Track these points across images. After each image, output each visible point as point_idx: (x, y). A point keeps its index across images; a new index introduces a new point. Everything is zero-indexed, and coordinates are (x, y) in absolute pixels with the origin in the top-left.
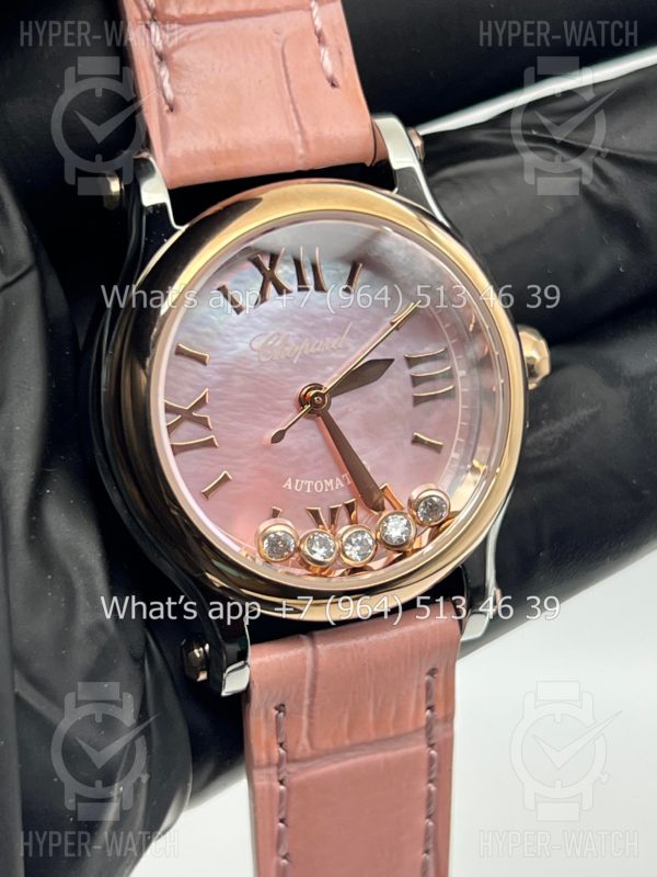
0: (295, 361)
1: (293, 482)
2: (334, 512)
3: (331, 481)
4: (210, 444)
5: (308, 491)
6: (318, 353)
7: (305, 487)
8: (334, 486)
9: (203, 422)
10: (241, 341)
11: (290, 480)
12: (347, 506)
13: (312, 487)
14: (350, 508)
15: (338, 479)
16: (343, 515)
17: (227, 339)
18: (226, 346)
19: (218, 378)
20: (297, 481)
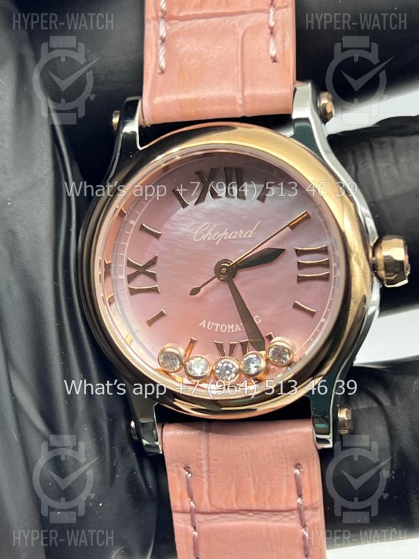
0: (217, 243)
1: (207, 324)
2: (232, 347)
3: (233, 325)
4: (155, 290)
5: (216, 330)
6: (233, 239)
7: (214, 327)
8: (235, 329)
9: (153, 276)
10: (184, 227)
11: (204, 321)
12: (242, 344)
13: (219, 328)
14: (244, 346)
15: (237, 325)
16: (239, 350)
17: (175, 224)
18: (173, 228)
19: (166, 249)
20: (210, 323)
